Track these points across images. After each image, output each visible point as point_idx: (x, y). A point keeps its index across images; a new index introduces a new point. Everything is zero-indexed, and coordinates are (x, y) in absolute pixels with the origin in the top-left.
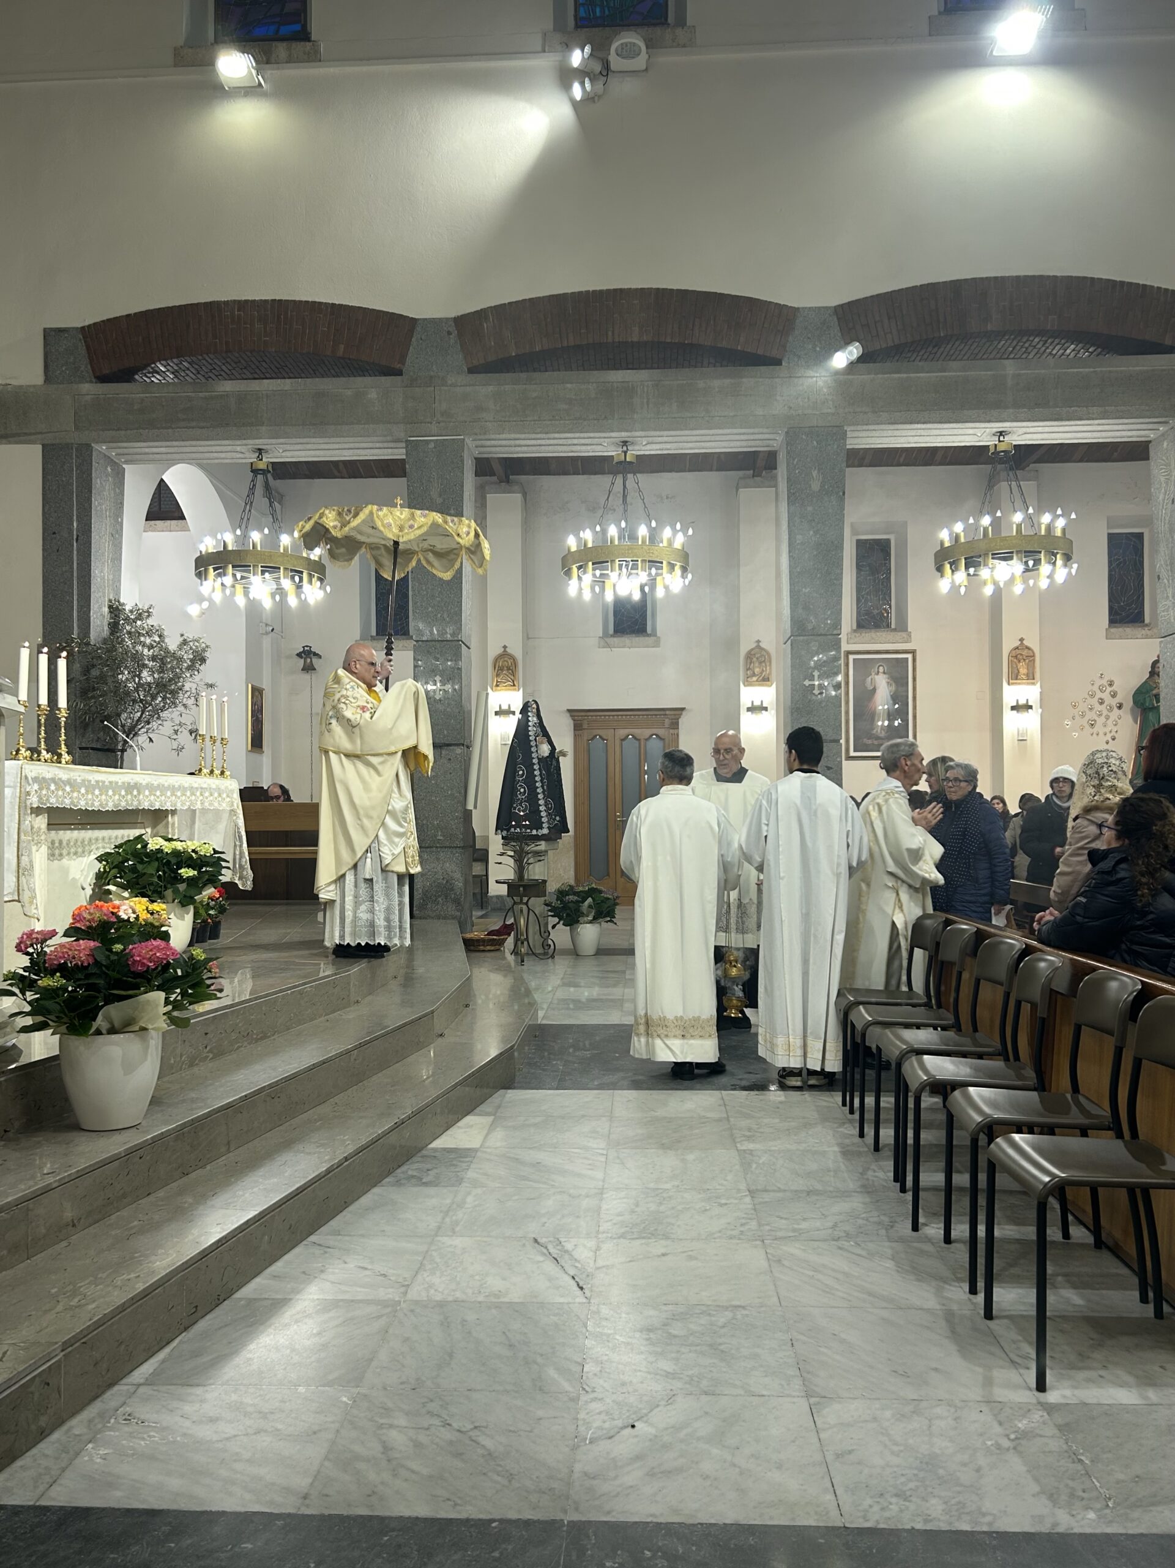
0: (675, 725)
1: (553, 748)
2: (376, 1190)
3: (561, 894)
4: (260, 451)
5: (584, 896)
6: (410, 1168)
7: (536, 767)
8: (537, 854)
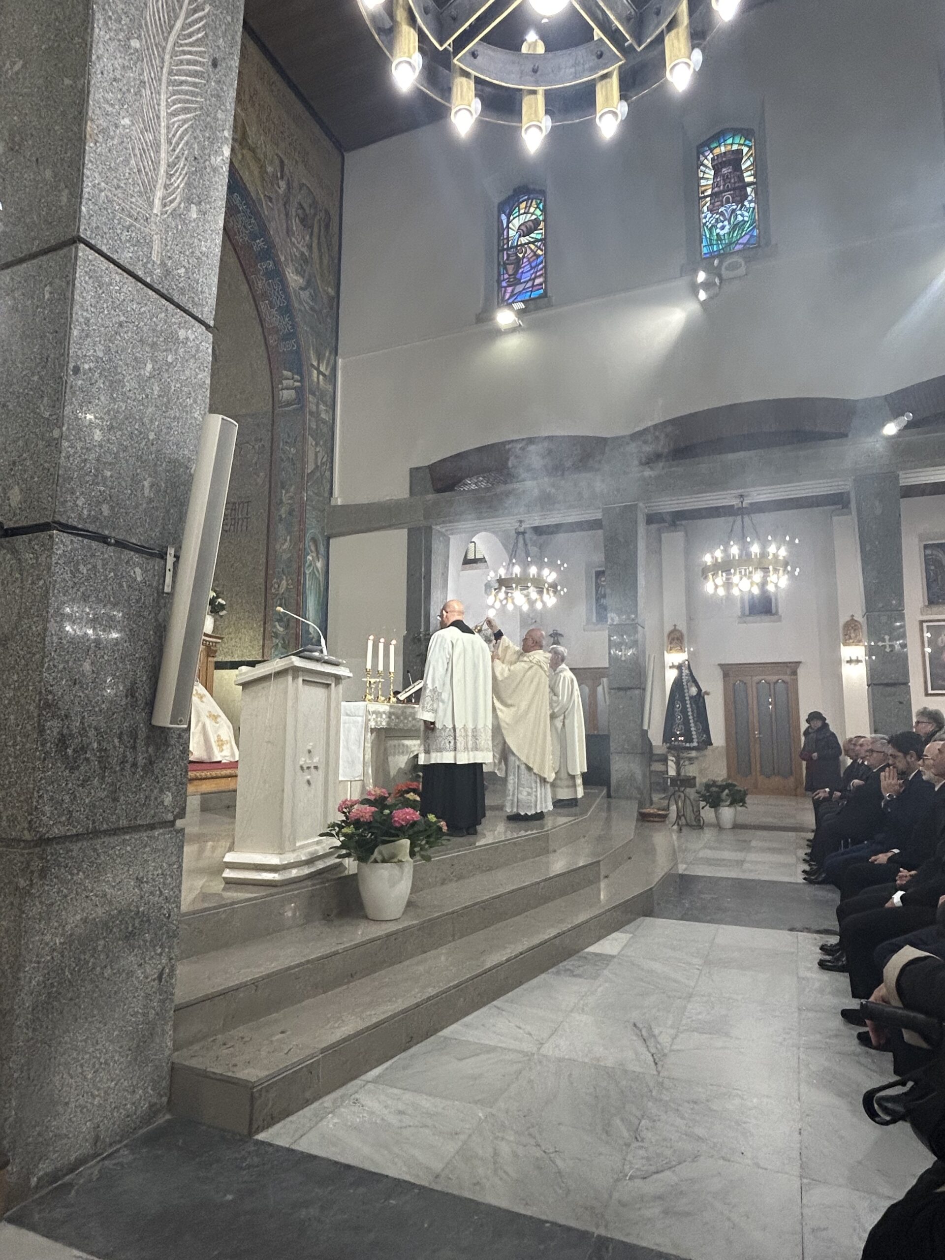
0: (794, 673)
1: (700, 690)
2: (543, 976)
3: (708, 786)
4: (521, 522)
5: (723, 788)
6: (568, 964)
7: (688, 702)
8: (690, 759)
